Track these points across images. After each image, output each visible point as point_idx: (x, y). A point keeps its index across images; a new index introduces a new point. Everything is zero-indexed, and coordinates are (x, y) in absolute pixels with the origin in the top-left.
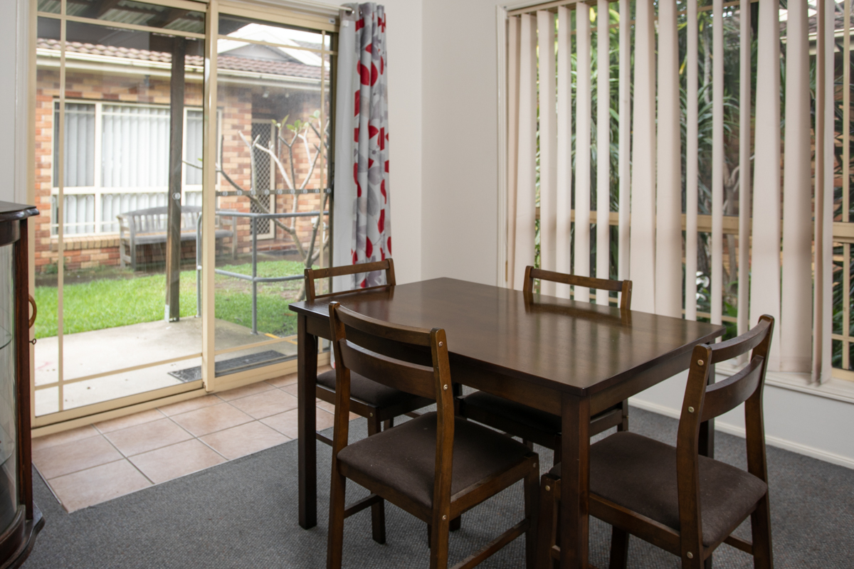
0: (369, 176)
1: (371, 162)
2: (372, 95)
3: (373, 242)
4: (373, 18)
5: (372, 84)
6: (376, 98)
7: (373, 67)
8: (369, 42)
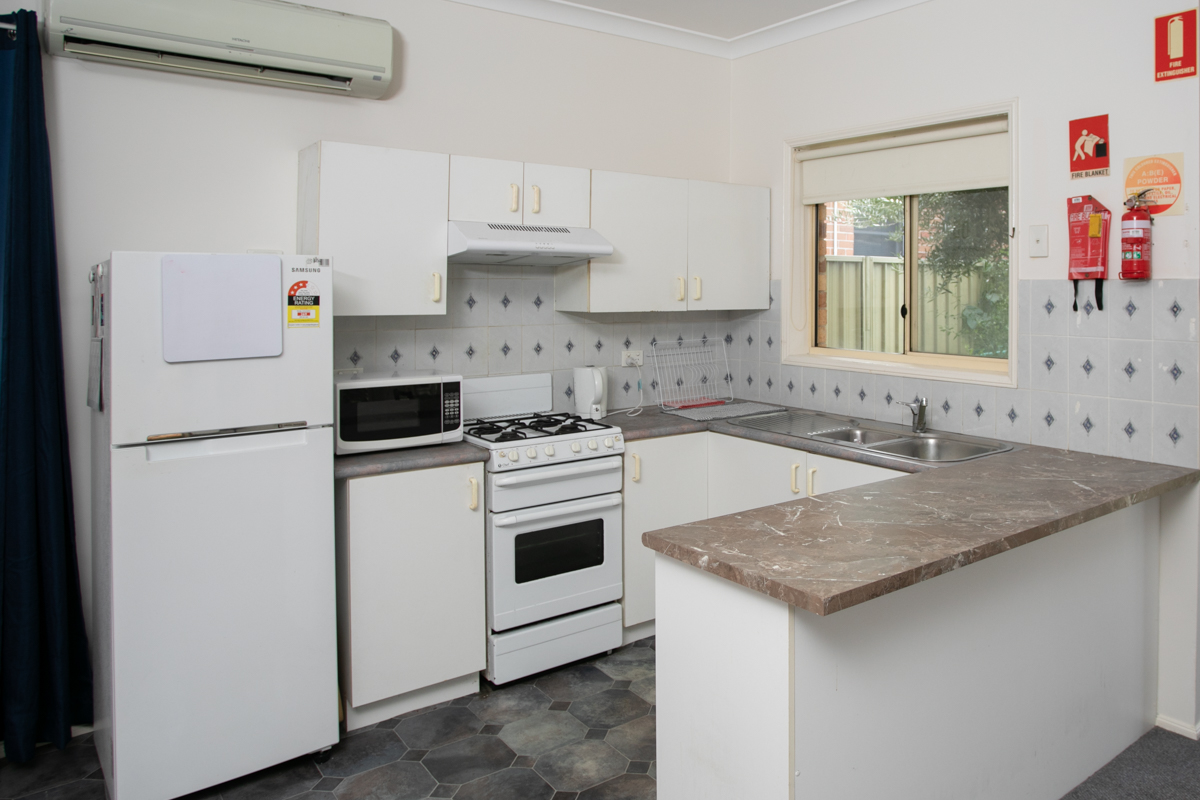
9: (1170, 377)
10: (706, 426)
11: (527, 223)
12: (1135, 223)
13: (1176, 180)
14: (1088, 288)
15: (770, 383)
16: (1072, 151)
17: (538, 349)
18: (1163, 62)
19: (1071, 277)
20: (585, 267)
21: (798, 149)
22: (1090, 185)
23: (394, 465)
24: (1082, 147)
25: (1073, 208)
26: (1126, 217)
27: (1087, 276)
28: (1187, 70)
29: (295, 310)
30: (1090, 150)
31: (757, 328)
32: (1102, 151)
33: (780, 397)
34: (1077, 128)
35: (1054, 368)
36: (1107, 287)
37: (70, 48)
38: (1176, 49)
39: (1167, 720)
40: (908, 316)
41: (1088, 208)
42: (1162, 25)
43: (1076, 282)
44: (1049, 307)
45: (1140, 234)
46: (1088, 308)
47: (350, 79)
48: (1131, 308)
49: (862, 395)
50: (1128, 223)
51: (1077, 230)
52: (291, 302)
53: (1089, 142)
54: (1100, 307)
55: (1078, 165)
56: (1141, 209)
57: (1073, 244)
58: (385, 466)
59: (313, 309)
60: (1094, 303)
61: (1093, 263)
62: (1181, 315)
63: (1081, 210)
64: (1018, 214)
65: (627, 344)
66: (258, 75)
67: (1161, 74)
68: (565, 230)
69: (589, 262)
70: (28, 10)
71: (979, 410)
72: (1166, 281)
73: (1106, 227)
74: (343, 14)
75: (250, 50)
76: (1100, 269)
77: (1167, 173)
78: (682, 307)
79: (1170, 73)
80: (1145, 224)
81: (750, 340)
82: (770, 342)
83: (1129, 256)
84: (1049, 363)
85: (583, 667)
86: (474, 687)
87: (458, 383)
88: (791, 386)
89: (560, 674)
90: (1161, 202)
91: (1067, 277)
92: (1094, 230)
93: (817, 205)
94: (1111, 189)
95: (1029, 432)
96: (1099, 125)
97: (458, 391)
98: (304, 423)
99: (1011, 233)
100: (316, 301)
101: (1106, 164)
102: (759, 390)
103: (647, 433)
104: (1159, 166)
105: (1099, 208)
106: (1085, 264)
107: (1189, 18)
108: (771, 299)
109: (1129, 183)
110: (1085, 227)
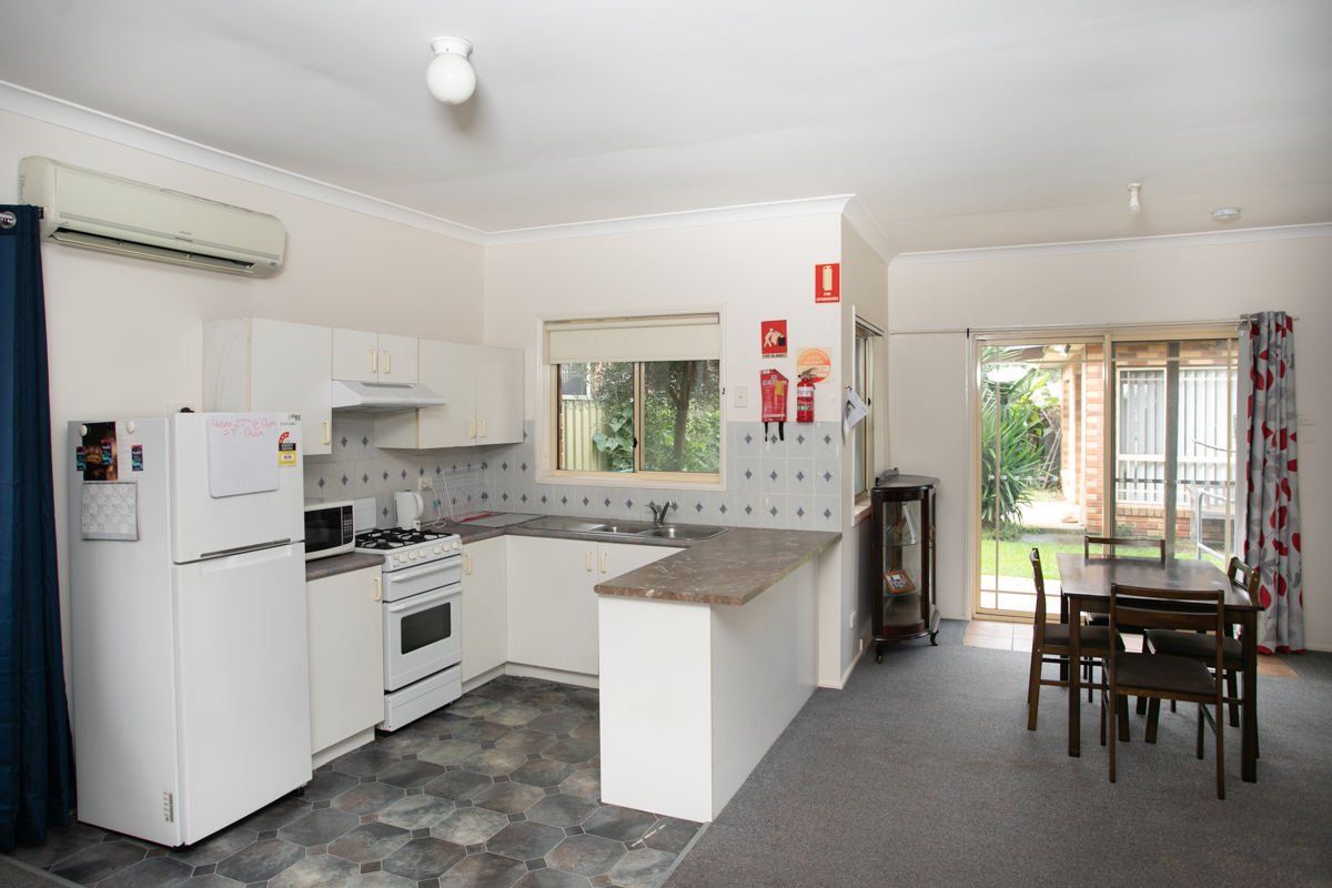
0: (1263, 474)
1: (1265, 461)
2: (1267, 398)
3: (1265, 535)
4: (1269, 326)
5: (1268, 388)
6: (1272, 401)
7: (1269, 372)
8: (1264, 348)
9: (825, 480)
10: (506, 530)
11: (381, 381)
12: (805, 389)
13: (828, 363)
14: (774, 427)
15: (524, 498)
16: (763, 341)
17: (366, 479)
18: (820, 292)
19: (763, 420)
20: (413, 415)
21: (546, 323)
22: (774, 363)
23: (330, 570)
24: (770, 339)
25: (764, 377)
26: (800, 385)
27: (775, 419)
28: (834, 299)
29: (283, 454)
30: (775, 341)
31: (512, 458)
32: (782, 342)
33: (534, 507)
34: (766, 327)
35: (752, 477)
36: (785, 425)
37: (61, 237)
38: (828, 285)
39: (824, 682)
40: (638, 446)
41: (774, 377)
42: (819, 269)
43: (766, 424)
44: (748, 439)
45: (809, 395)
46: (774, 439)
47: (251, 264)
48: (801, 439)
49: (607, 502)
50: (801, 389)
51: (768, 391)
52: (281, 449)
53: (774, 336)
54: (782, 438)
55: (767, 350)
56: (808, 380)
57: (764, 399)
58: (326, 571)
59: (292, 453)
60: (778, 436)
61: (779, 412)
62: (830, 443)
63: (769, 378)
64: (727, 379)
65: (422, 472)
66: (187, 260)
67: (819, 299)
68: (406, 386)
69: (417, 410)
70: (33, 205)
71: (699, 507)
72: (821, 422)
73: (785, 389)
74: (249, 211)
75: (191, 241)
76: (783, 415)
77: (822, 358)
78: (472, 443)
79: (824, 299)
80: (810, 389)
81: (505, 466)
82: (524, 467)
83: (803, 408)
84: (748, 474)
85: (440, 714)
86: (371, 737)
87: (351, 507)
88: (544, 499)
89: (426, 721)
90: (819, 375)
91: (760, 420)
92: (778, 391)
93: (558, 365)
94: (789, 366)
95: (735, 519)
96: (780, 326)
97: (351, 512)
98: (289, 540)
99: (721, 391)
100: (294, 447)
101: (785, 351)
102: (515, 504)
103: (472, 537)
104: (818, 354)
105: (781, 378)
106: (773, 412)
107: (835, 268)
108: (525, 435)
109: (800, 363)
110: (773, 390)
